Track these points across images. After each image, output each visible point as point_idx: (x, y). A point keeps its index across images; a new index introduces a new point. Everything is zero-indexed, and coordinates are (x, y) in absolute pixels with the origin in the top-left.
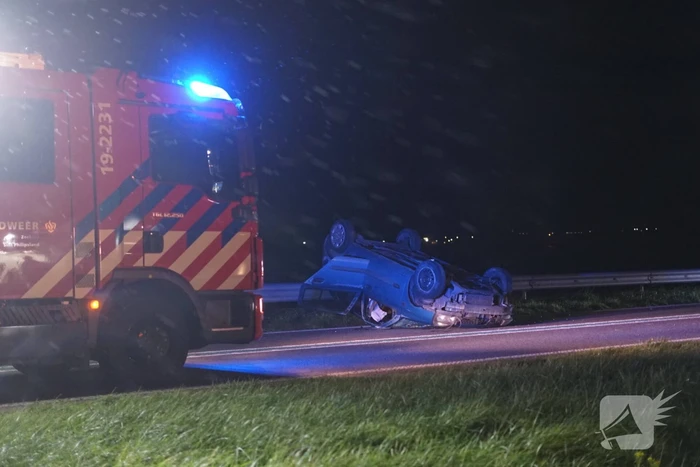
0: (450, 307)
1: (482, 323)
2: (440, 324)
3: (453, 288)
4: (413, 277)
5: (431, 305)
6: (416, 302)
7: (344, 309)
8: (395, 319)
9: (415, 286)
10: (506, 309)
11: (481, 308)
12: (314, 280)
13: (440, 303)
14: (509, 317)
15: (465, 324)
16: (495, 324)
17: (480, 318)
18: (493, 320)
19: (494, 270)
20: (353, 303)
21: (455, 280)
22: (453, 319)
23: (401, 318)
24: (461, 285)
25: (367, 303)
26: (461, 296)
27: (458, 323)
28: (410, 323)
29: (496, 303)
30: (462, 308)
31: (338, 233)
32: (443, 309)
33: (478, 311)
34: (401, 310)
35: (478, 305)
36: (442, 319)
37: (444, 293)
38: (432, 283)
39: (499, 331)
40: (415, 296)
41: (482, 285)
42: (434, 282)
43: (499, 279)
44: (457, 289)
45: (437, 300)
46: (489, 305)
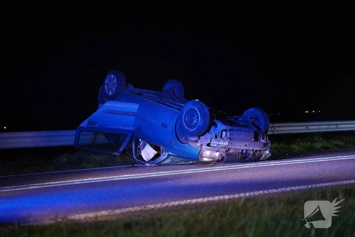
0: (214, 143)
1: (244, 158)
2: (205, 159)
3: (216, 126)
4: (180, 117)
5: (196, 141)
6: (183, 139)
7: (117, 150)
8: (164, 156)
9: (181, 125)
10: (265, 145)
11: (243, 144)
12: (89, 123)
13: (204, 140)
14: (267, 152)
15: (228, 158)
16: (256, 158)
17: (242, 153)
18: (254, 155)
19: (252, 110)
20: (125, 144)
21: (218, 119)
22: (217, 154)
23: (169, 156)
24: (224, 123)
25: (137, 143)
26: (224, 133)
27: (223, 158)
28: (177, 160)
29: (256, 139)
30: (226, 143)
31: (111, 82)
32: (208, 145)
33: (240, 146)
34: (169, 147)
35: (240, 140)
36: (208, 154)
37: (208, 131)
38: (198, 121)
39: (260, 164)
40: (181, 134)
41: (242, 123)
42: (199, 120)
43: (257, 118)
44: (221, 126)
45: (202, 137)
46: (250, 140)
